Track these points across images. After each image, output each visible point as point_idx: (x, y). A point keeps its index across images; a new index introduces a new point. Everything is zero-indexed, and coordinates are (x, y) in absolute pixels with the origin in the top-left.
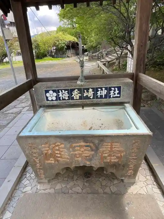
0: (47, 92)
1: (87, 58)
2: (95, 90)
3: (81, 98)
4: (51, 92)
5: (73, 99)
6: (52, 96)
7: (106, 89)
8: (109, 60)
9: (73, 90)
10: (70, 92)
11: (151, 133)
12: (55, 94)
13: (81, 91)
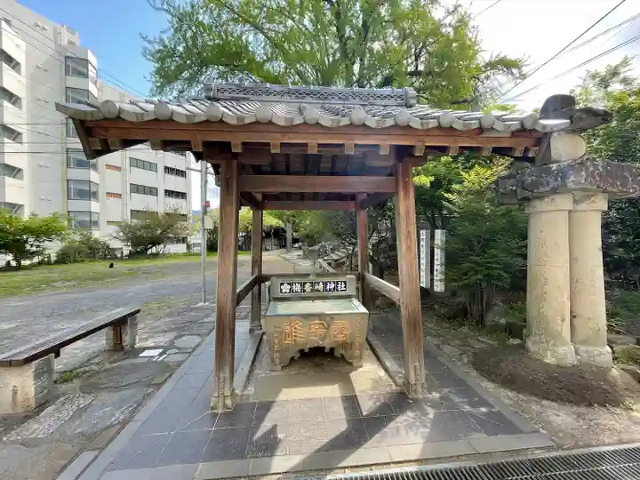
0: (282, 284)
1: (301, 253)
2: (325, 284)
3: (312, 291)
4: (286, 285)
5: (304, 291)
6: (286, 288)
7: (334, 283)
8: (336, 258)
9: (305, 283)
10: (303, 285)
11: (367, 312)
12: (289, 287)
13: (313, 284)
